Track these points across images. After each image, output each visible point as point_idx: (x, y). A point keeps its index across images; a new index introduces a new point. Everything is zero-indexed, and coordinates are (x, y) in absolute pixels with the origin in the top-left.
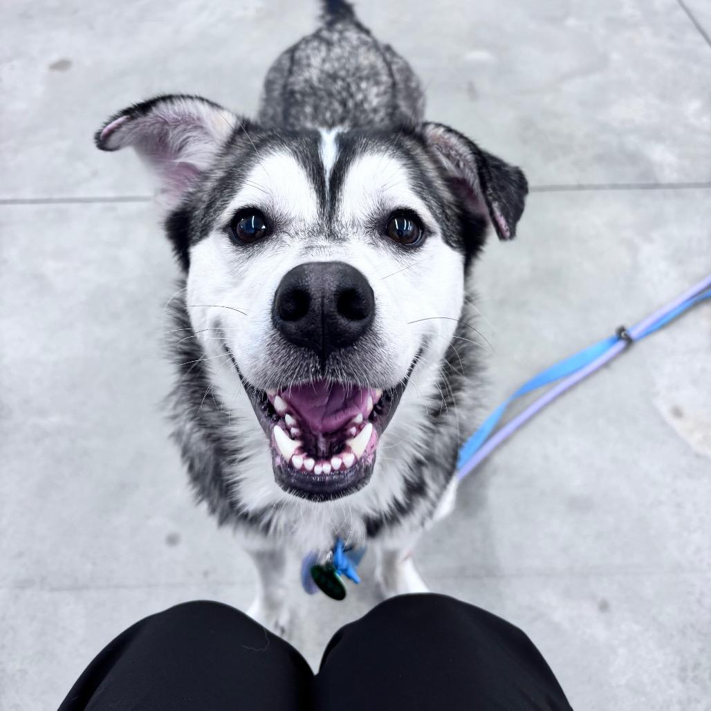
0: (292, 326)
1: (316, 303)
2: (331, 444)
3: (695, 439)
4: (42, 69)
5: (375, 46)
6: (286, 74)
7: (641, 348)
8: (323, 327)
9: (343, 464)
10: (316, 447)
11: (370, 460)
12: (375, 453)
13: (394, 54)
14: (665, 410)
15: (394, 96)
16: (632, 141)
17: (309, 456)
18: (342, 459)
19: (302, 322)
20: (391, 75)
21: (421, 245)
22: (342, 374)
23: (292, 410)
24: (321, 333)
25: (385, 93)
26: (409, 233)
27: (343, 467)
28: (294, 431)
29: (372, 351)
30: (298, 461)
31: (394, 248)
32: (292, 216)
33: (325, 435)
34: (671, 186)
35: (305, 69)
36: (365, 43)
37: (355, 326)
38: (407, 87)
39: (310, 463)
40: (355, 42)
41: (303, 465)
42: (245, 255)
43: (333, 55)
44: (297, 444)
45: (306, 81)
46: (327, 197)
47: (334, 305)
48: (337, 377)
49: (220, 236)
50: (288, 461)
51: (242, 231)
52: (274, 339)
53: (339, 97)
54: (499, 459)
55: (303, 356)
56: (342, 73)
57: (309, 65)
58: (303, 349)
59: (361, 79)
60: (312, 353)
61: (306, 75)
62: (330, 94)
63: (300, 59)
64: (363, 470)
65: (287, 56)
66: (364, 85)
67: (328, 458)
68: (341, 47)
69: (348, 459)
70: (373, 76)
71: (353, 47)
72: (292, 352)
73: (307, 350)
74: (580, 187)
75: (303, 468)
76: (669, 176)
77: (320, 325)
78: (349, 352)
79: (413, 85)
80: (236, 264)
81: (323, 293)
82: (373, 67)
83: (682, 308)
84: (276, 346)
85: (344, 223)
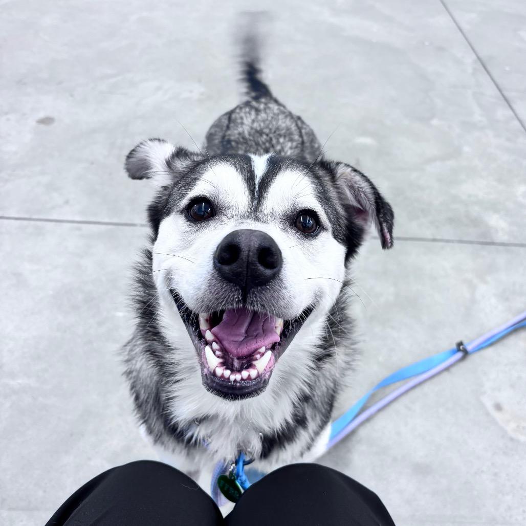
0: (226, 268)
1: (244, 254)
2: (243, 363)
3: (510, 428)
4: (32, 123)
5: (290, 115)
6: (224, 129)
7: (474, 359)
8: (247, 271)
9: (249, 375)
10: (232, 364)
11: (267, 376)
12: (271, 371)
13: (303, 122)
14: (489, 405)
15: (302, 150)
16: (475, 210)
17: (227, 368)
18: (249, 372)
19: (234, 266)
20: (301, 136)
21: (317, 235)
22: (257, 305)
23: (217, 340)
24: (245, 275)
25: (296, 147)
26: (310, 226)
27: (249, 378)
28: (218, 353)
29: (278, 291)
30: (220, 371)
31: (298, 235)
32: (231, 204)
33: (238, 358)
34: (503, 244)
35: (240, 126)
36: (283, 113)
37: (268, 272)
38: (312, 147)
39: (227, 373)
40: (276, 111)
41: (223, 374)
42: (195, 228)
43: (259, 117)
44: (221, 360)
45: (240, 134)
46: (256, 195)
47: (256, 256)
48: (254, 306)
49: (179, 216)
50: (212, 371)
51: (195, 213)
52: (213, 277)
53: (263, 147)
54: (363, 433)
55: (231, 290)
56: (267, 131)
57: (242, 124)
58: (232, 284)
59: (280, 135)
60: (238, 288)
61: (240, 130)
62: (257, 144)
63: (236, 119)
64: (262, 382)
65: (226, 117)
66: (281, 140)
67: (240, 371)
68: (266, 113)
69: (253, 373)
70: (288, 135)
71: (274, 114)
72: (224, 286)
73: (234, 285)
74: (434, 240)
75: (222, 376)
76: (502, 237)
77: (245, 270)
78: (263, 290)
79: (316, 146)
80: (187, 234)
81: (249, 248)
82: (288, 129)
83: (505, 332)
84: (214, 281)
85: (266, 213)
